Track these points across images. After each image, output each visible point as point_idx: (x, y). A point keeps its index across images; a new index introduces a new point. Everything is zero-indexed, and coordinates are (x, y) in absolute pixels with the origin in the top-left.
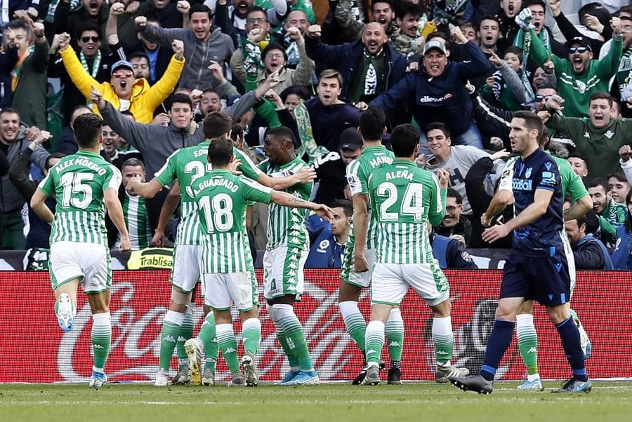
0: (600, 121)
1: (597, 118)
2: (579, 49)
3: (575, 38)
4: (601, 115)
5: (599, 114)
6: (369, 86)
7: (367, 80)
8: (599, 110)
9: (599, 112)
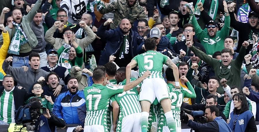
0: (226, 63)
1: (225, 61)
2: (212, 26)
3: (210, 21)
4: (226, 60)
5: (225, 60)
6: (127, 49)
7: (126, 47)
8: (225, 58)
9: (225, 59)
